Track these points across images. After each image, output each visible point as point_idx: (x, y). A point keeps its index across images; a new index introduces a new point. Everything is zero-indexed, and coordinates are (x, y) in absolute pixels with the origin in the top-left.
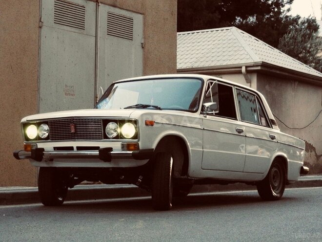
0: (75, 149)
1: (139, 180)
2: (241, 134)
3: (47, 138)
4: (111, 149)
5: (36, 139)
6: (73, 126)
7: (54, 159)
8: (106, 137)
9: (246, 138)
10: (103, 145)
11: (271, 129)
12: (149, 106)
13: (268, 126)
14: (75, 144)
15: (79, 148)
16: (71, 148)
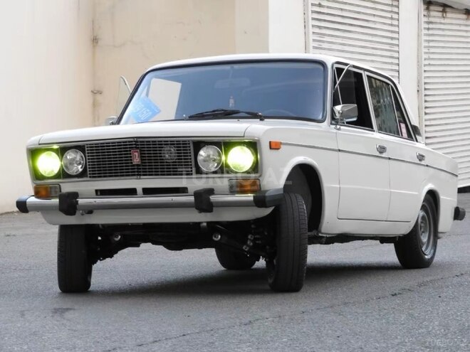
0: (140, 191)
1: (249, 242)
2: (383, 155)
3: (82, 175)
4: (211, 191)
5: (57, 176)
6: (136, 154)
7: (95, 211)
8: (199, 171)
9: (390, 161)
10: (195, 184)
11: (416, 142)
12: (237, 112)
13: (410, 137)
14: (139, 183)
15: (147, 191)
16: (132, 192)
